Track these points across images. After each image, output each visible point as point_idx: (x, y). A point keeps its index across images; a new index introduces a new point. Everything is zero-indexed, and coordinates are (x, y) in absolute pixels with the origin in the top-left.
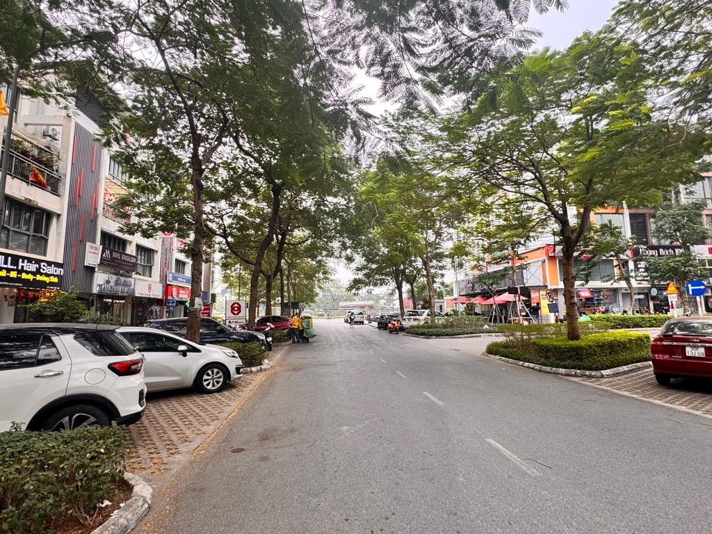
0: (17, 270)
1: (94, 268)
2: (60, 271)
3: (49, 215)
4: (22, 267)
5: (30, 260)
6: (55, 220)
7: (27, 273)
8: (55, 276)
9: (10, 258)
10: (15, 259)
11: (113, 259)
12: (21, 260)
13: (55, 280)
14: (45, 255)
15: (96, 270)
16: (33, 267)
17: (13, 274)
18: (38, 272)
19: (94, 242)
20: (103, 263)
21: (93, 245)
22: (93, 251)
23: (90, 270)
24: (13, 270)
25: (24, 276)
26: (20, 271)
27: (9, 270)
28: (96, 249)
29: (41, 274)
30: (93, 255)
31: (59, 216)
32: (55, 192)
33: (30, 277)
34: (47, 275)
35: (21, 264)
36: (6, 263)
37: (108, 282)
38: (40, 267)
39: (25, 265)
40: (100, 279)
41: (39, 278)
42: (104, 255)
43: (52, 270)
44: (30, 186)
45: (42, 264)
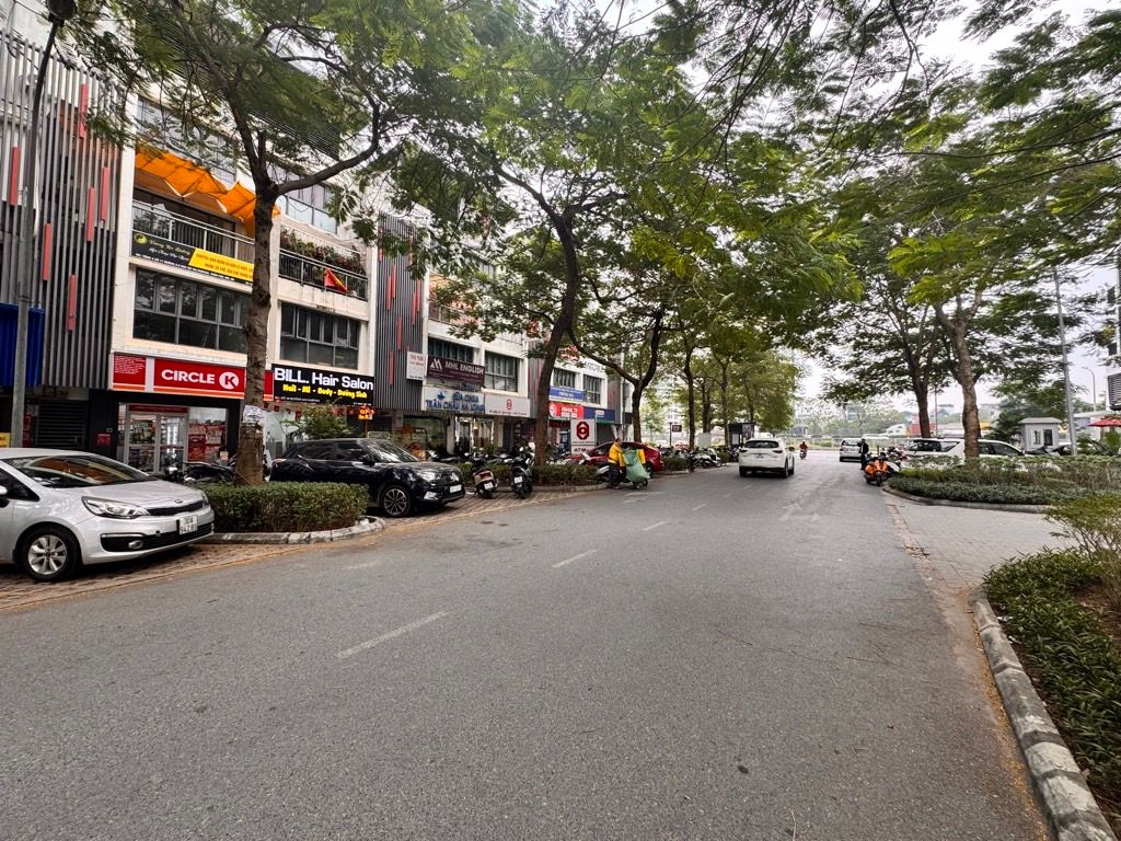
0: (310, 384)
1: (421, 382)
2: (368, 385)
3: (357, 324)
4: (317, 381)
5: (326, 374)
6: (363, 328)
7: (325, 387)
8: (362, 391)
9: (299, 372)
10: (307, 374)
11: (446, 371)
12: (314, 374)
13: (364, 395)
14: (356, 368)
15: (424, 383)
16: (332, 381)
17: (306, 390)
18: (338, 386)
19: (420, 351)
20: (431, 374)
21: (417, 355)
22: (417, 361)
23: (417, 384)
24: (306, 385)
25: (320, 391)
26: (317, 385)
27: (299, 385)
28: (421, 359)
29: (344, 389)
30: (416, 366)
31: (367, 323)
32: (363, 296)
33: (329, 392)
34: (351, 390)
35: (314, 378)
36: (295, 376)
37: (441, 397)
38: (341, 381)
39: (320, 378)
40: (429, 393)
41: (340, 392)
42: (432, 366)
43: (357, 384)
44: (325, 292)
45: (344, 378)
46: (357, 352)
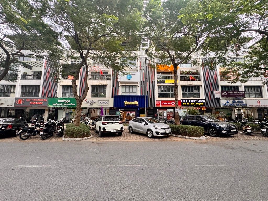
0: (189, 103)
1: (220, 99)
2: (203, 101)
3: (199, 87)
4: (191, 102)
5: (192, 100)
7: (192, 103)
8: (202, 103)
9: (186, 100)
10: (188, 100)
11: (229, 94)
12: (190, 100)
13: (203, 104)
14: (200, 97)
15: (221, 99)
16: (194, 101)
17: (188, 104)
18: (196, 102)
19: (218, 90)
20: (223, 96)
21: (218, 91)
22: (217, 93)
24: (188, 103)
25: (191, 104)
26: (191, 103)
27: (187, 103)
28: (219, 92)
29: (197, 103)
30: (218, 94)
31: (201, 86)
32: (200, 80)
33: (194, 104)
34: (199, 103)
35: (190, 101)
36: (185, 101)
37: (228, 102)
38: (196, 101)
39: (191, 101)
40: (223, 102)
41: (196, 104)
42: (223, 94)
43: (201, 101)
44: (190, 81)
46: (200, 93)
